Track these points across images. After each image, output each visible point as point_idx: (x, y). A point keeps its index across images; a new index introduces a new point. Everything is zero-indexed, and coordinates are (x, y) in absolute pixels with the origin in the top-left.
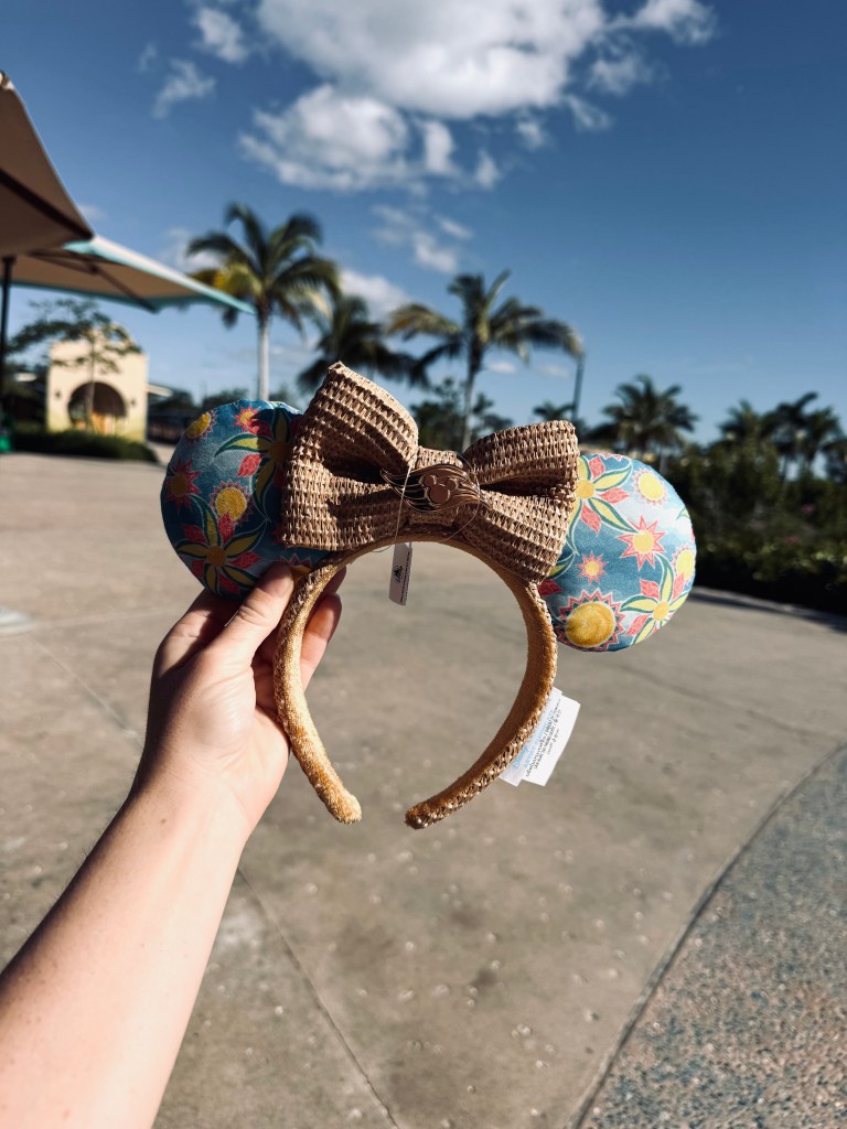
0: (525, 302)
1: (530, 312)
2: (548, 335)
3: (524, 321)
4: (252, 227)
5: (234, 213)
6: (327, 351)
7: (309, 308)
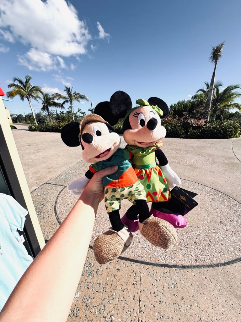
0: (77, 92)
1: (78, 94)
2: (82, 97)
3: (78, 95)
4: (21, 82)
5: (15, 79)
6: (44, 104)
7: (38, 97)
